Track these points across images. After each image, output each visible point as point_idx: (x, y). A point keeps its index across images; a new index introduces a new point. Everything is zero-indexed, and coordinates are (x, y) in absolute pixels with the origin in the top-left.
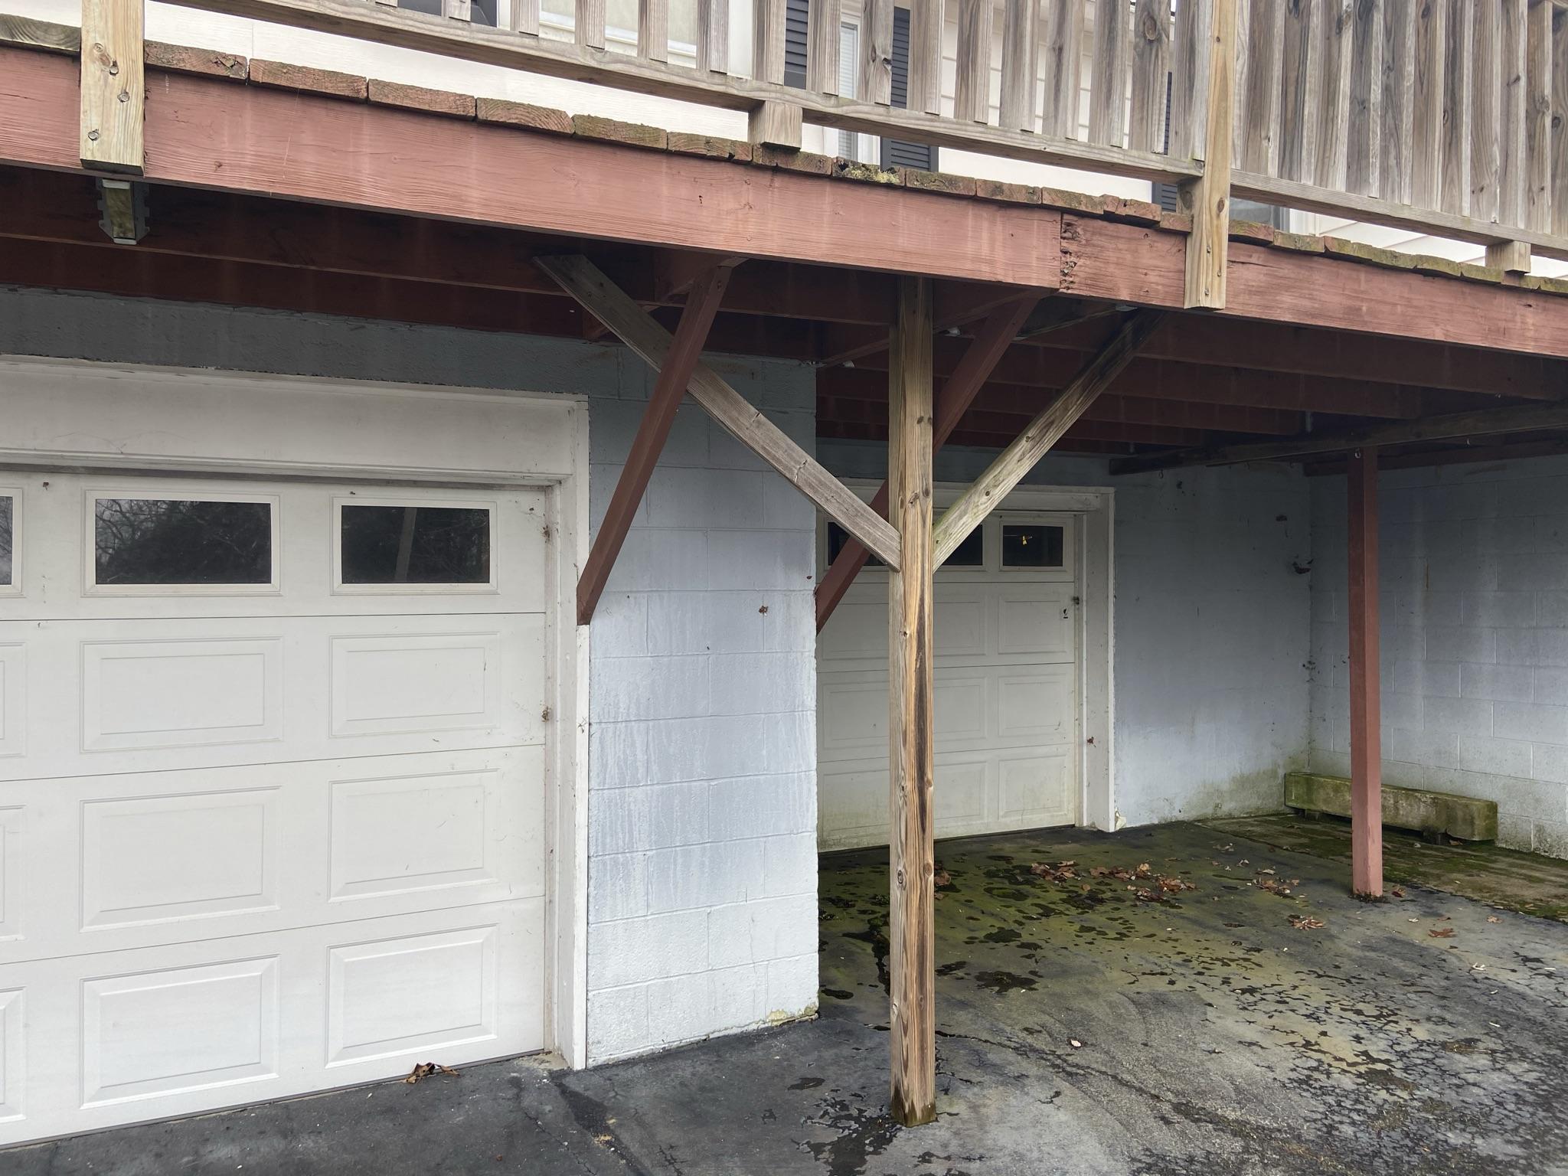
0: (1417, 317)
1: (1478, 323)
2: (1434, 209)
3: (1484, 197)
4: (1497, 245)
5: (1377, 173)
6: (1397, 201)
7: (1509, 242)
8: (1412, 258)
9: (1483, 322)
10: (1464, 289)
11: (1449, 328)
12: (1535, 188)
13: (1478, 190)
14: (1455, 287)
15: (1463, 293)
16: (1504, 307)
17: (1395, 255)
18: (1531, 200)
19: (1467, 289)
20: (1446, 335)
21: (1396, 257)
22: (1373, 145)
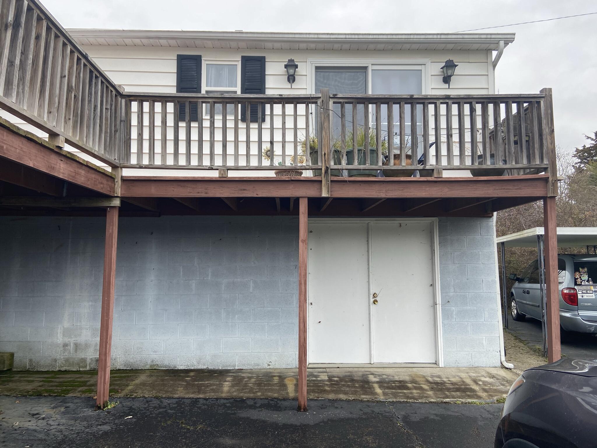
0: (24, 155)
1: (45, 163)
2: (34, 114)
3: (51, 115)
4: (53, 135)
5: (16, 93)
6: (21, 107)
7: (58, 135)
8: (25, 131)
9: (47, 163)
10: (41, 149)
11: (35, 163)
12: (67, 118)
13: (50, 112)
14: (38, 147)
15: (41, 150)
16: (54, 159)
17: (18, 128)
18: (66, 122)
19: (42, 149)
20: (34, 165)
21: (19, 129)
22: (15, 81)
